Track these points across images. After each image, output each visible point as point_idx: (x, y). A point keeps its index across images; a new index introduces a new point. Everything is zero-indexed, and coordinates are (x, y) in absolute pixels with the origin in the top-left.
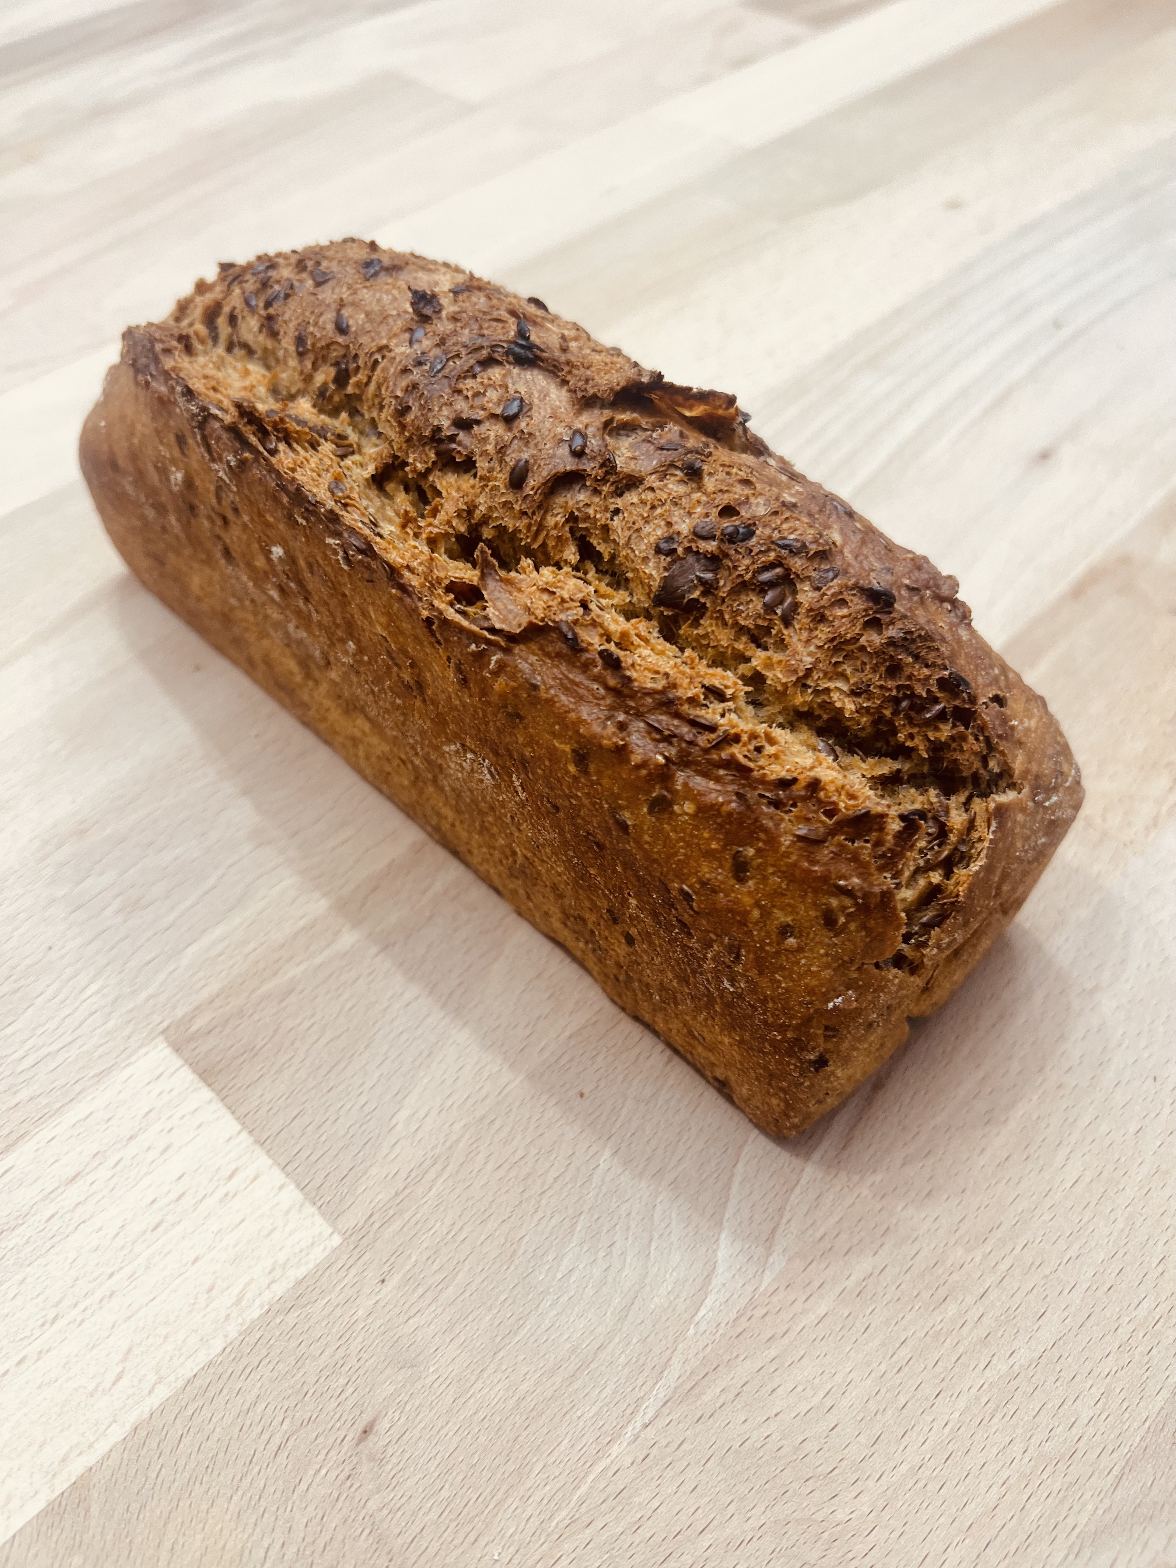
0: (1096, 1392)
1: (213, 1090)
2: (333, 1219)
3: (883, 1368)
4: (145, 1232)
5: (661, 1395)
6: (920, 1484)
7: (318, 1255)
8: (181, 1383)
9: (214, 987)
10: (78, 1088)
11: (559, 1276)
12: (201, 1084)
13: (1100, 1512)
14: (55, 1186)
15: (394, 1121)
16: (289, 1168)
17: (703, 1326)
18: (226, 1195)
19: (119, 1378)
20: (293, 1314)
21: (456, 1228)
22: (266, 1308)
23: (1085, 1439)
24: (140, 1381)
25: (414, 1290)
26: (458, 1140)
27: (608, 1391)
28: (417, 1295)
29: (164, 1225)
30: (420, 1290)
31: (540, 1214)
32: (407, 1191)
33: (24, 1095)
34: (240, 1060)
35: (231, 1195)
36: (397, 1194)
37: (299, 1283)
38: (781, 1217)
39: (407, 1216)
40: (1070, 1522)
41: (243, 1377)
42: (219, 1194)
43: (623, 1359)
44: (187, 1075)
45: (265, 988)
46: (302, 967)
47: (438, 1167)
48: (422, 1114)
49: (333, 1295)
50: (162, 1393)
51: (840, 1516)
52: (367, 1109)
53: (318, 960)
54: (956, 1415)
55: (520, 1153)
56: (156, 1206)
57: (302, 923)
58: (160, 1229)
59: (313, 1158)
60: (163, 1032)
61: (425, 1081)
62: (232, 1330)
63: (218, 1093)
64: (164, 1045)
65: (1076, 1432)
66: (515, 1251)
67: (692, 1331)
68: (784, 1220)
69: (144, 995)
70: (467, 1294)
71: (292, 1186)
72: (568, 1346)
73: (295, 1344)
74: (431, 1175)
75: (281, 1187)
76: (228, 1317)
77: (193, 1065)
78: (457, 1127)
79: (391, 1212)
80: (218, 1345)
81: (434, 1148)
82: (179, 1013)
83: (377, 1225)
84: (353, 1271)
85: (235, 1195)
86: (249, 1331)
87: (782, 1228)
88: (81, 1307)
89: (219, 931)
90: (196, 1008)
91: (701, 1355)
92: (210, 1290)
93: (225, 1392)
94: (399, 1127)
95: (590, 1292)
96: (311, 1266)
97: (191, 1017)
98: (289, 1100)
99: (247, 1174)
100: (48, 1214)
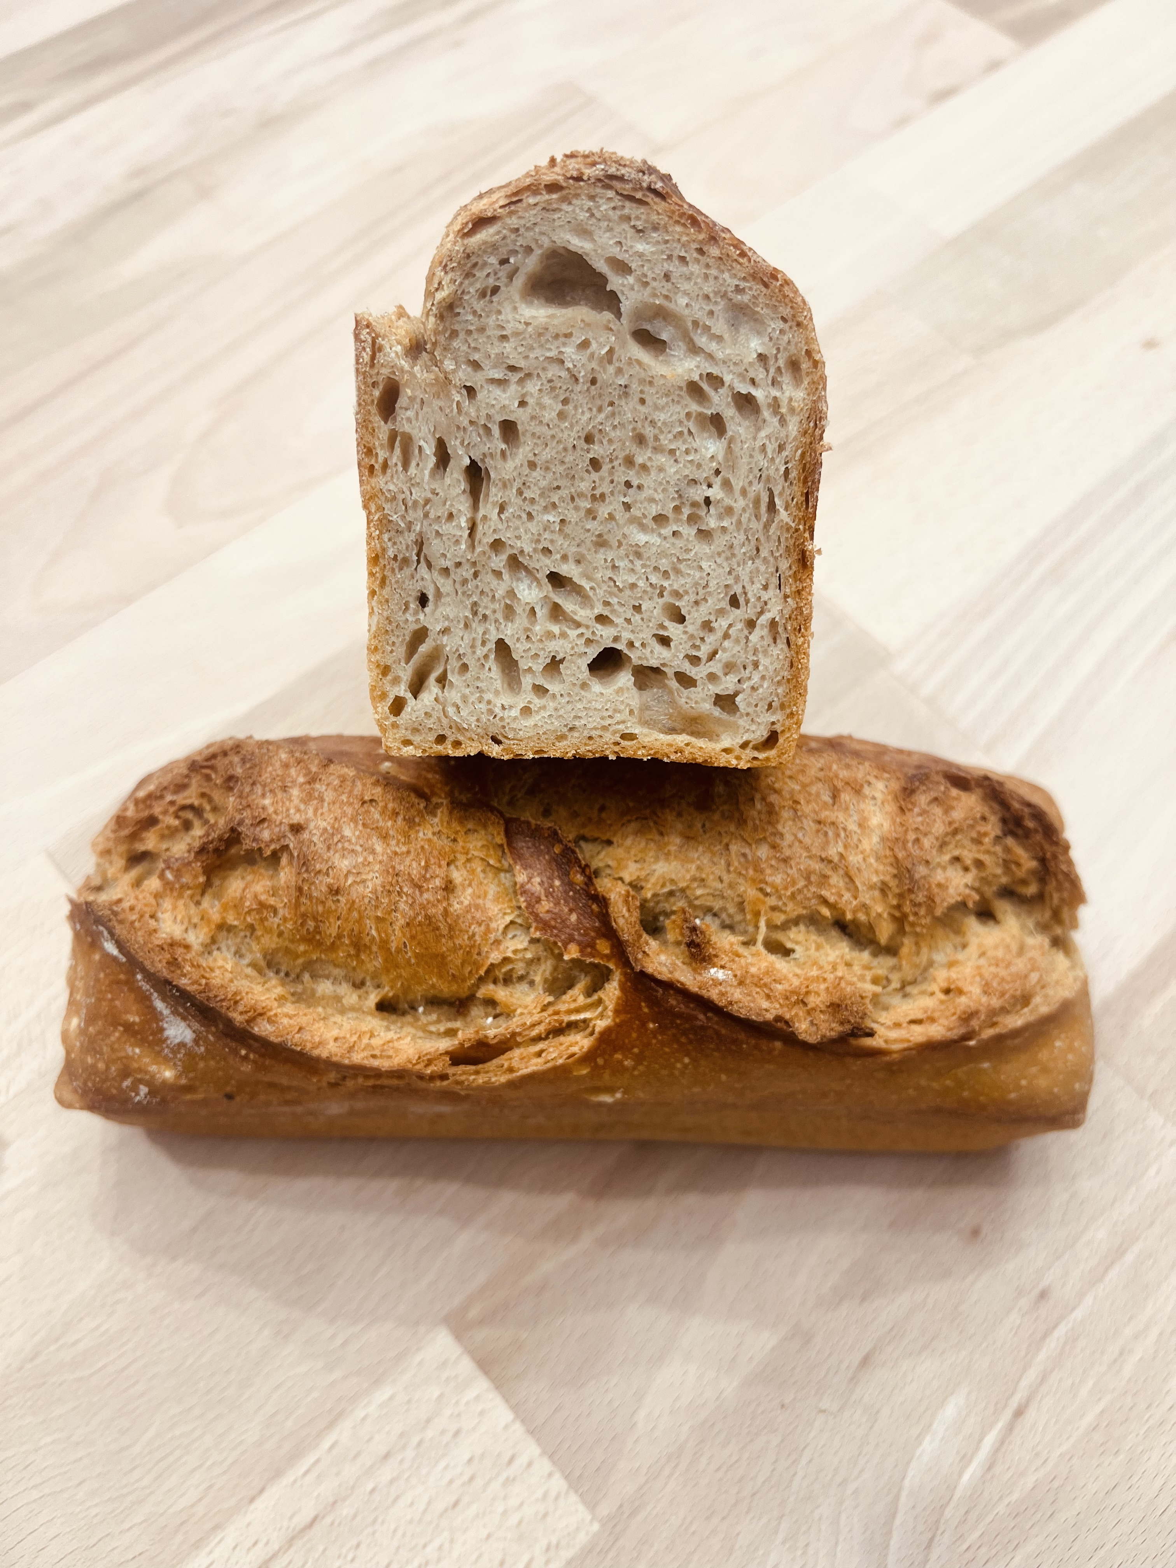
1: (489, 1379)
2: (592, 1506)
4: (446, 1510)
7: (582, 1538)
9: (482, 1278)
10: (380, 1369)
12: (479, 1372)
14: (373, 1462)
15: (635, 1420)
16: (555, 1458)
18: (507, 1479)
21: (687, 1522)
26: (686, 1442)
29: (461, 1504)
31: (751, 1515)
32: (647, 1487)
34: (509, 1350)
35: (510, 1480)
36: (639, 1488)
38: (937, 1529)
39: (648, 1508)
42: (501, 1479)
44: (466, 1366)
45: (523, 1282)
47: (671, 1466)
48: (658, 1412)
55: (735, 1457)
56: (454, 1486)
58: (459, 1508)
59: (573, 1449)
60: (445, 1318)
61: (658, 1382)
63: (494, 1381)
64: (447, 1331)
66: (733, 1547)
68: (939, 1532)
71: (557, 1475)
74: (666, 1472)
75: (550, 1475)
77: (471, 1352)
78: (685, 1429)
79: (637, 1503)
81: (667, 1447)
82: (456, 1302)
83: (626, 1515)
84: (610, 1556)
85: (514, 1479)
90: (469, 1299)
94: (640, 1426)
96: (577, 1549)
97: (466, 1306)
99: (521, 1461)
100: (370, 1487)
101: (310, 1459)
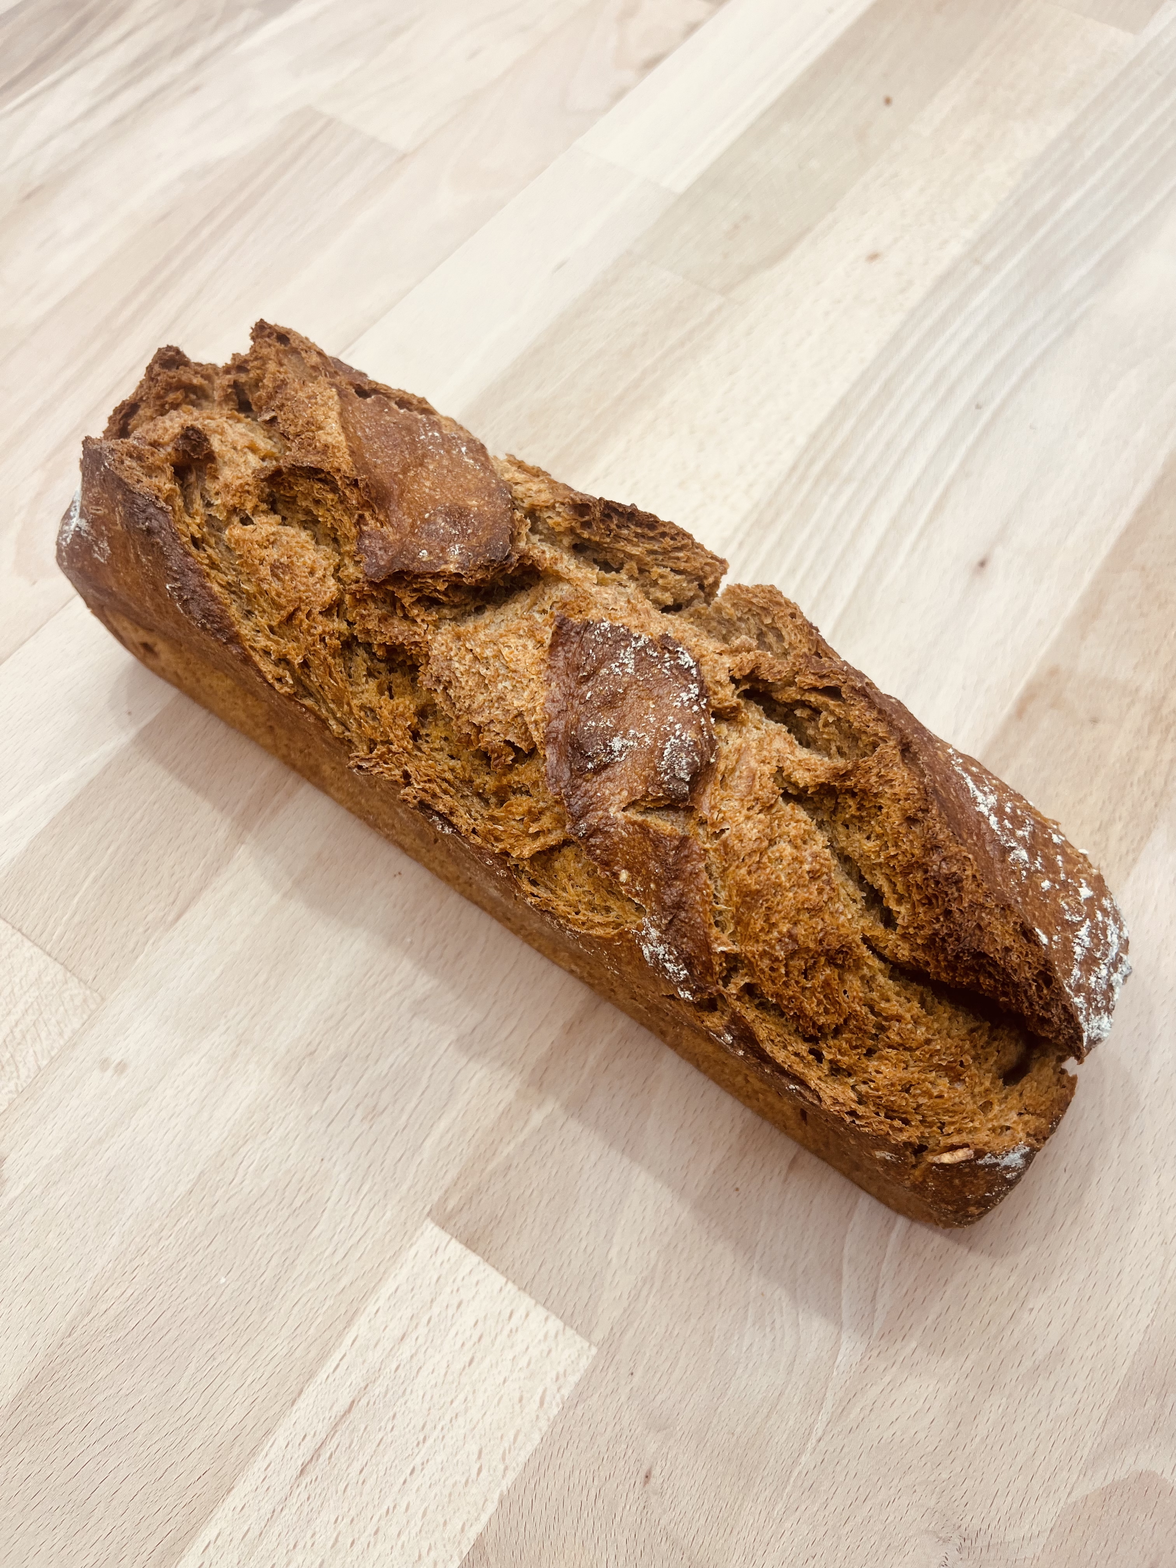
0: (1086, 1370)
1: (478, 1254)
2: (587, 1336)
3: (957, 1376)
4: (464, 1368)
5: (824, 1419)
6: (989, 1447)
7: (584, 1363)
8: (521, 1467)
9: (453, 1173)
10: (382, 1269)
11: (745, 1349)
12: (469, 1251)
13: (1095, 1446)
14: (391, 1346)
15: (609, 1258)
16: (549, 1304)
17: (842, 1369)
18: (511, 1331)
19: (480, 1470)
20: (580, 1407)
21: (670, 1328)
22: (561, 1406)
23: (1082, 1401)
24: (494, 1471)
25: (653, 1376)
26: (656, 1265)
27: (791, 1423)
28: (656, 1380)
29: (476, 1360)
30: (658, 1376)
31: (722, 1309)
32: (631, 1307)
33: (345, 1281)
34: (490, 1228)
35: (514, 1331)
36: (625, 1311)
37: (577, 1385)
38: (878, 1283)
39: (636, 1325)
40: (1079, 1455)
41: (560, 1455)
42: (506, 1332)
43: (796, 1400)
44: (456, 1248)
45: (490, 1167)
46: (512, 1145)
47: (648, 1286)
48: (627, 1248)
49: (602, 1390)
50: (511, 1476)
51: (945, 1476)
52: (590, 1250)
53: (521, 1138)
54: (1004, 1399)
55: (700, 1267)
56: (466, 1348)
57: (501, 1108)
58: (474, 1364)
59: (562, 1293)
60: (428, 1214)
61: (623, 1222)
62: (544, 1425)
63: (482, 1255)
64: (432, 1225)
65: (1077, 1397)
66: (712, 1338)
67: (835, 1373)
68: (880, 1285)
69: (405, 1187)
70: (689, 1373)
71: (553, 1317)
72: (760, 1396)
73: (586, 1427)
74: (644, 1292)
75: (547, 1319)
76: (537, 1417)
77: (457, 1237)
78: (653, 1254)
79: (625, 1324)
80: (537, 1437)
81: (641, 1272)
82: (435, 1197)
83: (618, 1335)
84: (611, 1370)
85: (517, 1330)
86: (554, 1424)
87: (879, 1291)
88: (439, 1427)
89: (443, 1124)
90: (446, 1192)
91: (844, 1389)
92: (521, 1400)
93: (551, 1467)
94: (614, 1261)
95: (766, 1357)
96: (582, 1371)
97: (445, 1199)
98: (534, 1253)
99: (520, 1312)
100: (394, 1366)
101: (337, 1356)
